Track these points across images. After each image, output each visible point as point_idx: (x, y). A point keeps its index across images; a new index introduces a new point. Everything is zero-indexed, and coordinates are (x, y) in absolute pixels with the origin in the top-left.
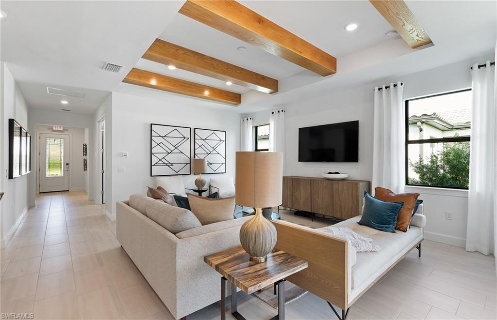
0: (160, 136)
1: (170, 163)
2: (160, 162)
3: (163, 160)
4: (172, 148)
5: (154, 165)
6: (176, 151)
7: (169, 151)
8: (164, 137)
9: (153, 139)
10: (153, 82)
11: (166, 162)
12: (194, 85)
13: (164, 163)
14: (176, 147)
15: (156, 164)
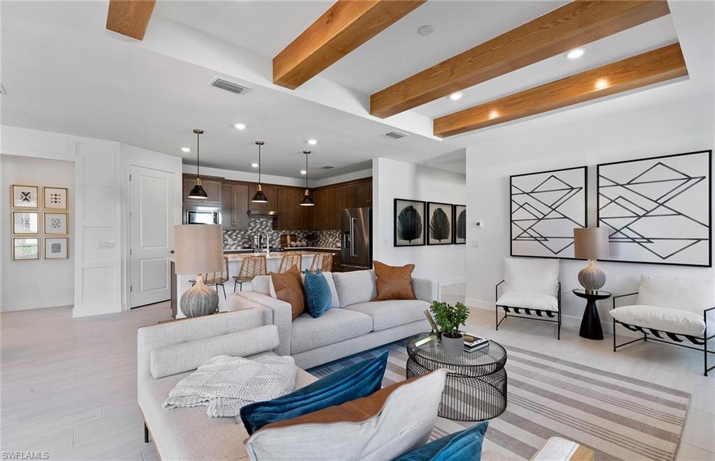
0: (524, 193)
1: (542, 237)
2: (525, 234)
3: (530, 231)
4: (546, 210)
5: (515, 239)
6: (554, 214)
7: (541, 216)
8: (532, 192)
9: (513, 199)
10: (494, 115)
11: (535, 235)
12: (531, 94)
13: (532, 237)
14: (553, 207)
15: (518, 237)
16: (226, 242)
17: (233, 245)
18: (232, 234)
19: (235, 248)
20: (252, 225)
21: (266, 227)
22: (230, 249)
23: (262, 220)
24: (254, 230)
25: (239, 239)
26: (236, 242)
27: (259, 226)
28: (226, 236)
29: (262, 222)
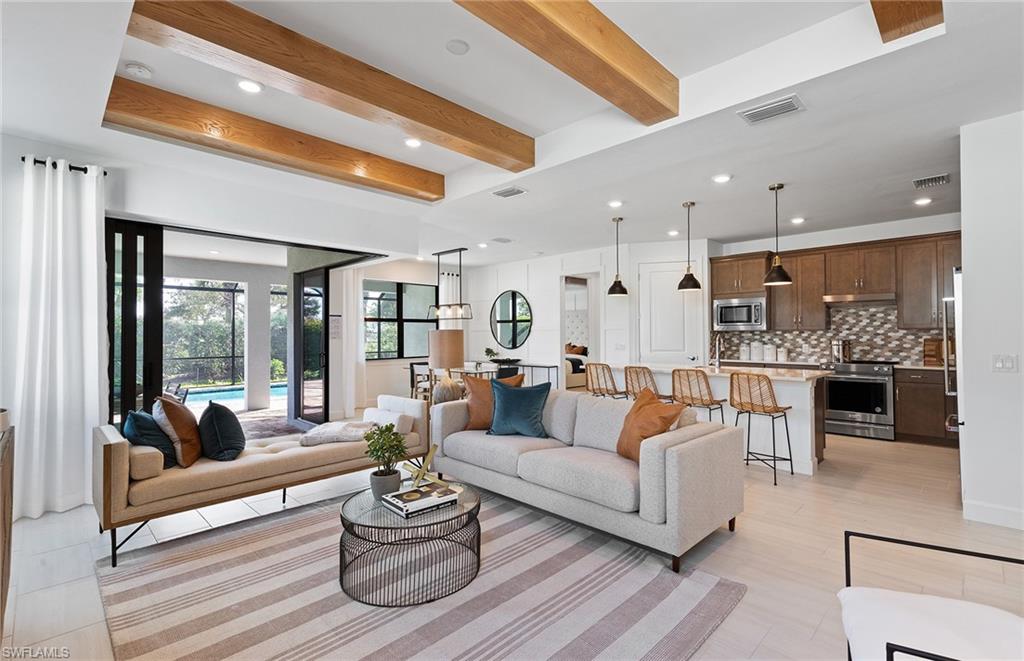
16: (799, 350)
17: (811, 355)
18: (809, 337)
19: (816, 361)
20: (851, 320)
21: (883, 324)
22: (805, 360)
23: (873, 310)
24: (856, 329)
25: (823, 345)
26: (818, 350)
27: (865, 322)
28: (799, 340)
29: (874, 315)
